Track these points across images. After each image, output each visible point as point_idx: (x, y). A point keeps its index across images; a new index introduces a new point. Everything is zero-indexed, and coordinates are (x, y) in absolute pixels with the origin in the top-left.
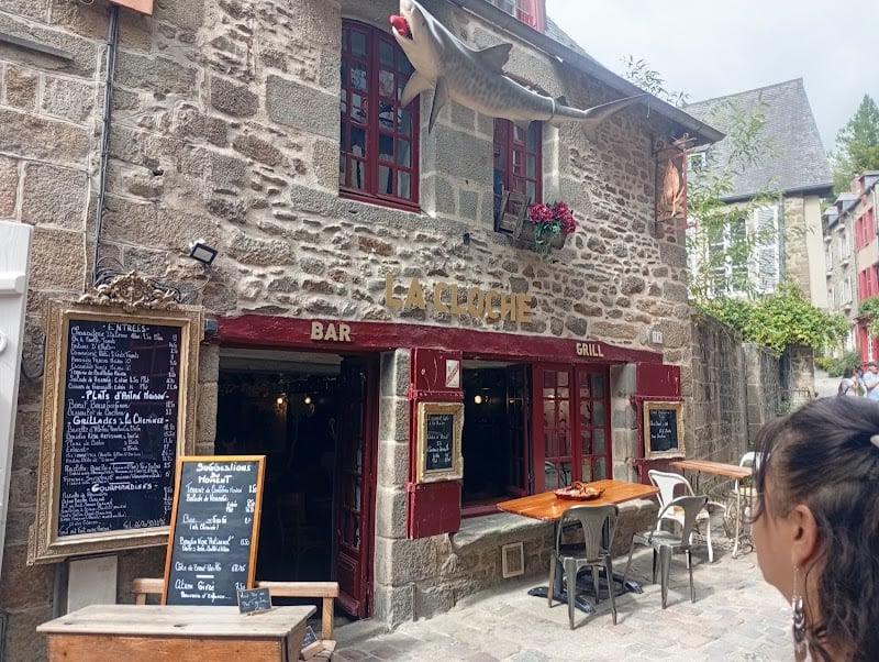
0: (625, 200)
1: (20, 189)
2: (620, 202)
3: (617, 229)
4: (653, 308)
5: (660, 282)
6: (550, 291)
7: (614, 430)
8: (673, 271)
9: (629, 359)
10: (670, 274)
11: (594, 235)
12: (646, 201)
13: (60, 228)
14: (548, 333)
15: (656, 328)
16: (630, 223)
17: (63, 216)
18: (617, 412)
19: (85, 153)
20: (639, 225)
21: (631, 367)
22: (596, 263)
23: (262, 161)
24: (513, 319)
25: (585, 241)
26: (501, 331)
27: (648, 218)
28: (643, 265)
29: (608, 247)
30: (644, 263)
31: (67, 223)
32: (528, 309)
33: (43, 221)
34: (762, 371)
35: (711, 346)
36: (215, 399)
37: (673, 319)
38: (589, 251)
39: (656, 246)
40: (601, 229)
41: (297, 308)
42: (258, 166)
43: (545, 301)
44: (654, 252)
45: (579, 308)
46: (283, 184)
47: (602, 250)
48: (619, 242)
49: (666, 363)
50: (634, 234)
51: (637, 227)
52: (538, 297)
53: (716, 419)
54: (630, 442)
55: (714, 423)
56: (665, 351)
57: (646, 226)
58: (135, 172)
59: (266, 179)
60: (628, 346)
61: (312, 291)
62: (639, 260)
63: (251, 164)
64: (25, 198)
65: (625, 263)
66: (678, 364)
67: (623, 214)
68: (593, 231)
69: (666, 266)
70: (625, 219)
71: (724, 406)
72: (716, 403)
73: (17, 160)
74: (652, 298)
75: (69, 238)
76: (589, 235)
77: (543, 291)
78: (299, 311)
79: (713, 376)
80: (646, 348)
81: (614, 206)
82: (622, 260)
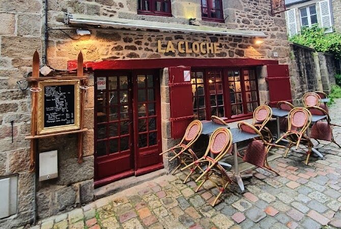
0: (257, 3)
1: (16, 24)
2: (255, 4)
3: (255, 15)
4: (273, 43)
5: (275, 33)
6: (227, 40)
7: (260, 91)
8: (280, 28)
9: (263, 64)
10: (279, 29)
11: (245, 18)
12: (267, 3)
13: (32, 36)
14: (228, 57)
15: (275, 51)
16: (260, 12)
17: (33, 32)
18: (260, 85)
19: (39, 9)
20: (264, 12)
21: (265, 67)
22: (246, 28)
23: (106, 5)
24: (212, 52)
25: (241, 20)
26: (208, 58)
27: (268, 9)
28: (267, 27)
29: (251, 22)
30: (267, 26)
31: (34, 34)
32: (218, 48)
33: (25, 34)
34: (327, 62)
35: (301, 55)
36: (93, 92)
37: (282, 46)
38: (243, 24)
39: (272, 19)
40: (248, 15)
41: (123, 56)
42: (105, 7)
43: (225, 45)
44: (271, 22)
45: (240, 46)
46: (115, 12)
47: (249, 23)
48: (255, 19)
49: (280, 64)
50: (262, 16)
51: (264, 13)
52: (222, 43)
53: (305, 83)
54: (267, 96)
55: (305, 85)
56: (279, 59)
57: (267, 12)
58: (58, 14)
59: (108, 11)
60: (263, 59)
61: (129, 49)
62: (265, 25)
63: (102, 6)
64: (18, 27)
65: (259, 27)
66: (285, 64)
67: (257, 9)
68: (245, 16)
69: (277, 26)
70: (257, 10)
71: (309, 78)
72: (305, 77)
73: (14, 14)
74: (272, 39)
75: (35, 40)
76: (243, 18)
77: (224, 40)
78: (124, 57)
79: (302, 67)
80: (271, 59)
81: (252, 6)
82: (257, 26)
